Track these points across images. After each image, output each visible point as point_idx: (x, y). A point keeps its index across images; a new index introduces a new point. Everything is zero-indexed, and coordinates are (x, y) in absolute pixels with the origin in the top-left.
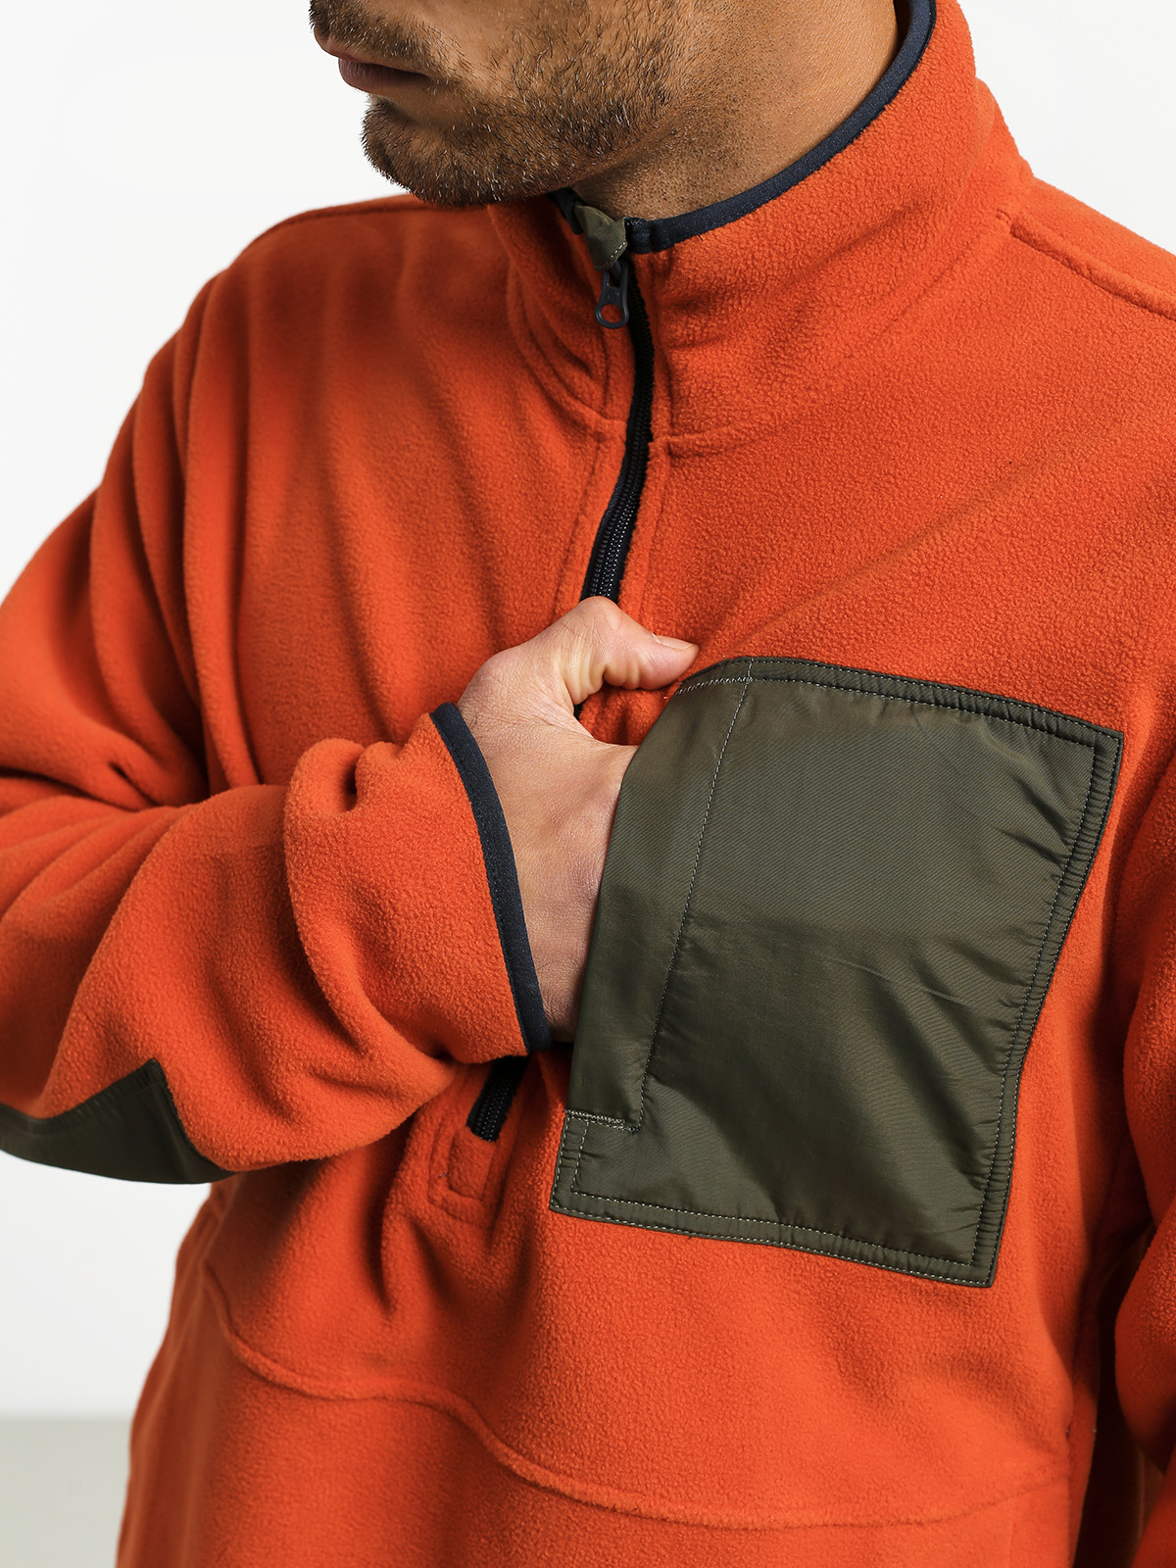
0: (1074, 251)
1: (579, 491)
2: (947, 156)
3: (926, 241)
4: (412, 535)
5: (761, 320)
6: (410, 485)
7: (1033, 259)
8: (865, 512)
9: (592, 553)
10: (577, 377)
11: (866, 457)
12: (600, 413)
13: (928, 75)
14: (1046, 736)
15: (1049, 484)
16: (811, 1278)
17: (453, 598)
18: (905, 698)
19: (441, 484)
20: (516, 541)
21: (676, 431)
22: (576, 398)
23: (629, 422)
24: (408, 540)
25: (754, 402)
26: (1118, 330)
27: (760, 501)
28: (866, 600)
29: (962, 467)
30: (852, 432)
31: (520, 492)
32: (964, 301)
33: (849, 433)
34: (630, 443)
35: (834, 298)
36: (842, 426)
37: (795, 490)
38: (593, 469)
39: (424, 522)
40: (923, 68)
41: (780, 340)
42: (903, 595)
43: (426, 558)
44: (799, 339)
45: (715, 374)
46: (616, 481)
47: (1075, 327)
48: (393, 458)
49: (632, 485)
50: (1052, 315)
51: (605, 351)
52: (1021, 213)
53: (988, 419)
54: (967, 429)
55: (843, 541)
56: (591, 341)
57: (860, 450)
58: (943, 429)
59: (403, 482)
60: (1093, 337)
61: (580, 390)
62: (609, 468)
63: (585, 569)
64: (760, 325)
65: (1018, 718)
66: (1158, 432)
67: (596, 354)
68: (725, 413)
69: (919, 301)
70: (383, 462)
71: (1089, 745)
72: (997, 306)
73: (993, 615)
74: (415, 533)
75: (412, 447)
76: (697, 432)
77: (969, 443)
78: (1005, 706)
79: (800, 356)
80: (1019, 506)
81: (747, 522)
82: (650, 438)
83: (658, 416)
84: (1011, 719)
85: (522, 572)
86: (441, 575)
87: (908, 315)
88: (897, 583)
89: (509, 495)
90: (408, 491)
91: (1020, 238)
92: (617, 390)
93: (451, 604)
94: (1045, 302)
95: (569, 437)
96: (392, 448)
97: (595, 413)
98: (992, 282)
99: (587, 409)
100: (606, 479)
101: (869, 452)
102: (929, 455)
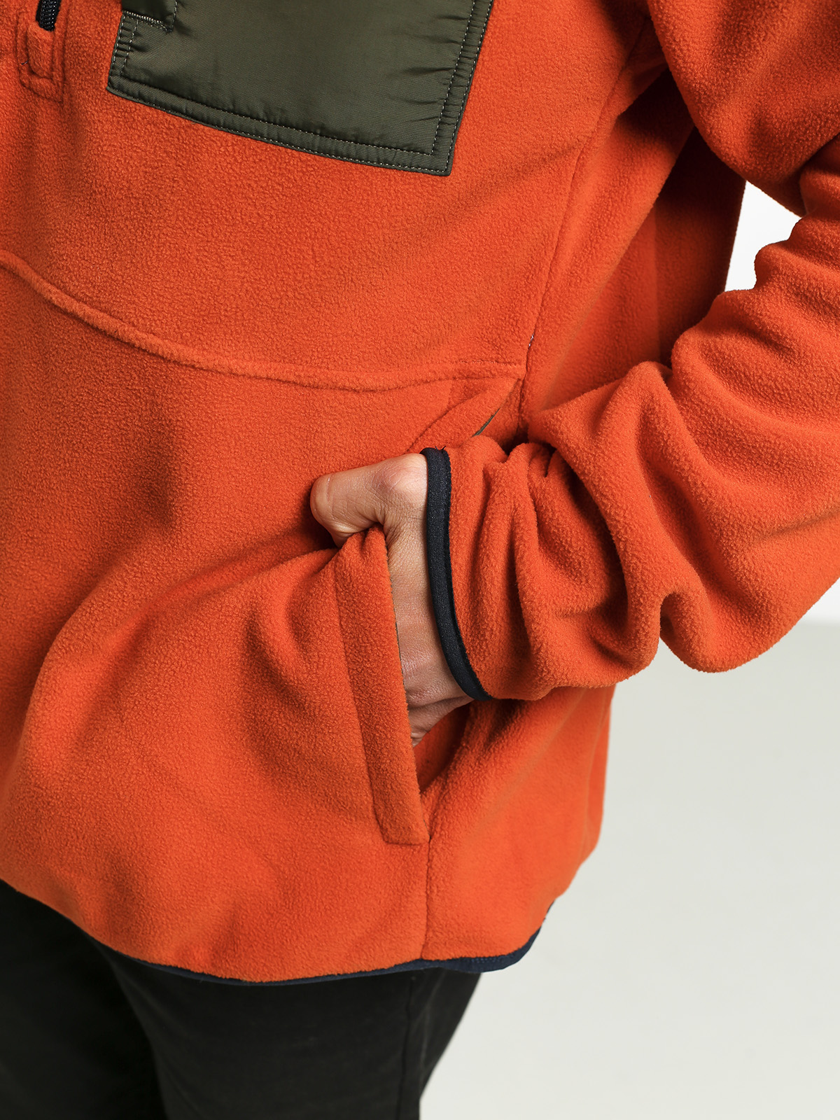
16: (294, 172)
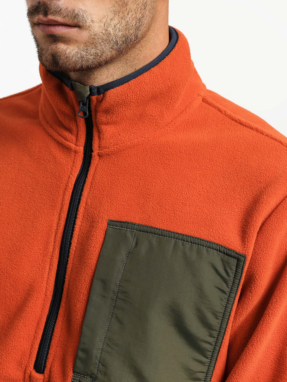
0: (220, 107)
1: (70, 168)
2: (183, 72)
3: (178, 97)
4: (14, 188)
5: (129, 117)
6: (13, 174)
7: (209, 108)
8: (161, 175)
9: (74, 186)
10: (67, 134)
11: (160, 158)
12: (75, 145)
13: (177, 50)
14: (223, 255)
15: (217, 178)
17: (27, 205)
18: (181, 240)
19: (23, 173)
20: (49, 186)
21: (101, 149)
22: (67, 141)
23: (84, 147)
24: (12, 190)
25: (125, 138)
26: (233, 130)
27: (128, 167)
28: (169, 210)
29: (189, 164)
30: (155, 150)
31: (50, 172)
32: (189, 119)
33: (154, 151)
34: (85, 154)
35: (151, 113)
36: (152, 148)
37: (139, 166)
38: (74, 161)
39: (18, 184)
40: (176, 48)
41: (134, 123)
42: (179, 208)
43: (18, 194)
44: (140, 123)
45: (114, 132)
46: (81, 165)
47: (221, 129)
48: (6, 167)
49: (86, 166)
50: (214, 125)
51: (77, 126)
52: (205, 95)
53: (196, 150)
54: (190, 152)
55: (155, 182)
56: (72, 123)
57: (158, 156)
58: (183, 152)
59: (10, 173)
60: (226, 131)
61: (69, 138)
62: (79, 161)
63: (71, 191)
64: (128, 119)
65: (215, 249)
66: (246, 163)
67: (74, 127)
68: (116, 141)
69: (176, 118)
70: (3, 168)
71: (236, 258)
72: (198, 122)
73: (206, 216)
74: (14, 187)
75: (12, 163)
76: (107, 148)
77: (190, 157)
78: (211, 244)
79: (140, 127)
80: (209, 184)
81: (124, 173)
82: (92, 151)
83: (95, 145)
84: (213, 249)
85: (52, 194)
86: (23, 199)
87: (173, 122)
88: (177, 205)
89: (47, 174)
90: (12, 176)
91: (205, 102)
92: (81, 138)
93: (27, 207)
94: (212, 121)
95: (65, 153)
96: (6, 164)
97: (73, 145)
98: (197, 114)
99: (71, 144)
100: (78, 165)
101: (161, 157)
102: (179, 159)
